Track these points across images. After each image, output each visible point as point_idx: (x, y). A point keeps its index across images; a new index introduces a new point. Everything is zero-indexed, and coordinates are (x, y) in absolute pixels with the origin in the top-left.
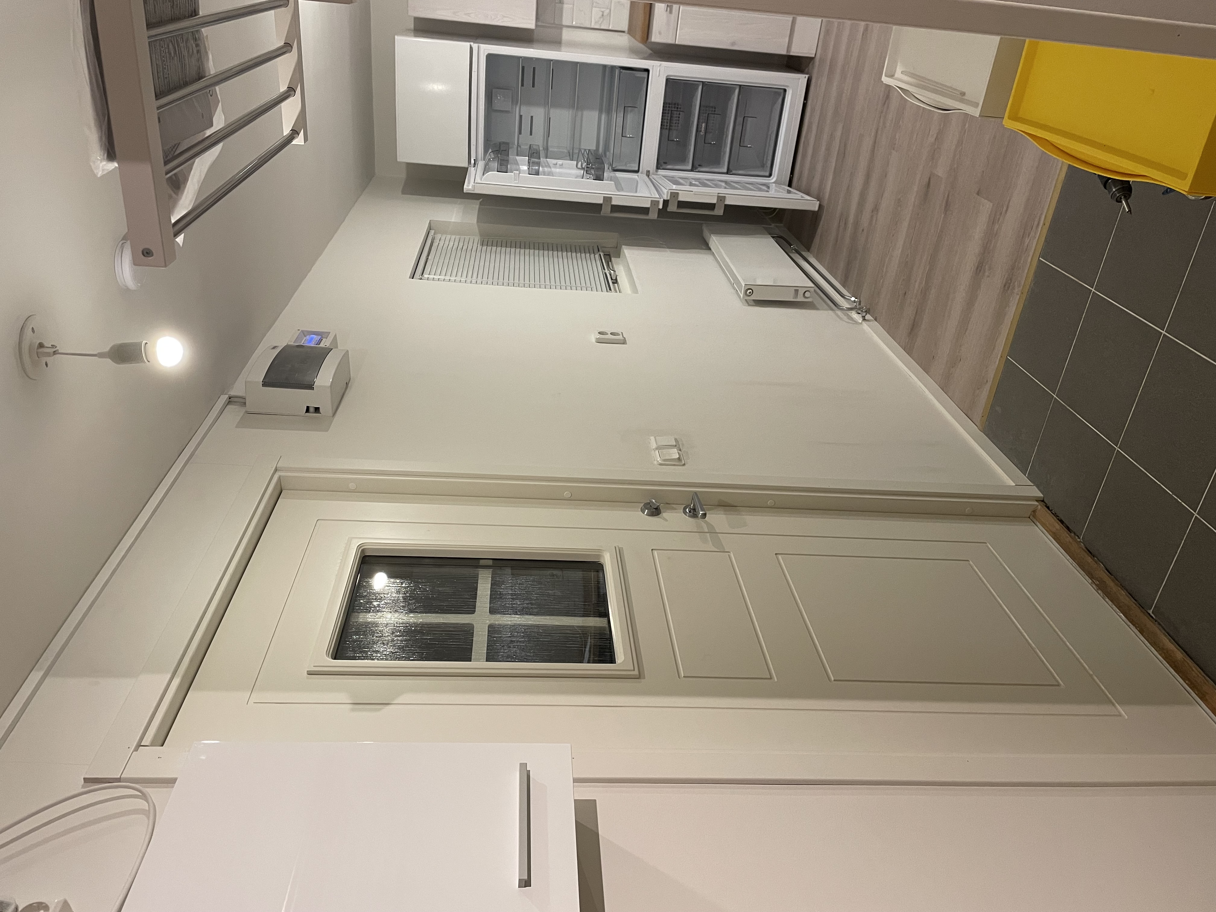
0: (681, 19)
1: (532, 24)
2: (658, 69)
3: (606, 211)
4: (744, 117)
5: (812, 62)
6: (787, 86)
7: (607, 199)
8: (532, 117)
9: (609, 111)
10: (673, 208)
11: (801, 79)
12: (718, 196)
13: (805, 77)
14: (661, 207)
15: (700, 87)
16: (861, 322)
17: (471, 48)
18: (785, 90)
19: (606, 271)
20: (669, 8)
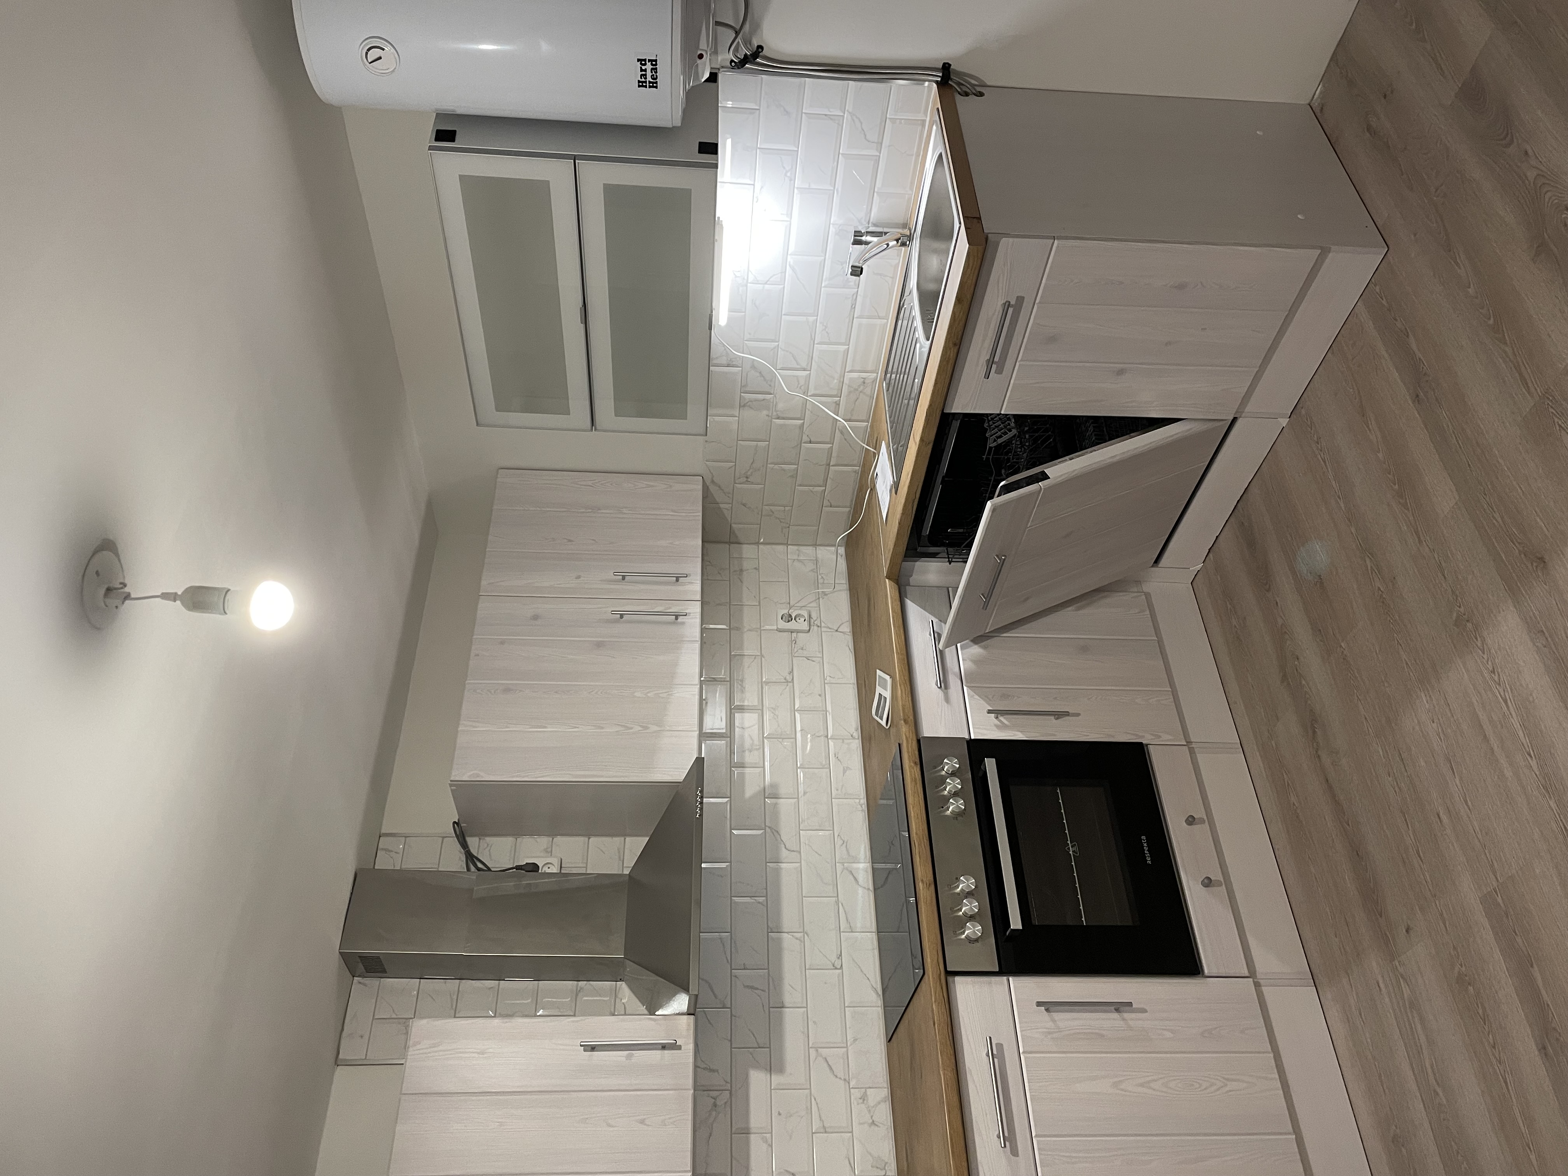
0: (1042, 1165)
20: (1007, 1144)
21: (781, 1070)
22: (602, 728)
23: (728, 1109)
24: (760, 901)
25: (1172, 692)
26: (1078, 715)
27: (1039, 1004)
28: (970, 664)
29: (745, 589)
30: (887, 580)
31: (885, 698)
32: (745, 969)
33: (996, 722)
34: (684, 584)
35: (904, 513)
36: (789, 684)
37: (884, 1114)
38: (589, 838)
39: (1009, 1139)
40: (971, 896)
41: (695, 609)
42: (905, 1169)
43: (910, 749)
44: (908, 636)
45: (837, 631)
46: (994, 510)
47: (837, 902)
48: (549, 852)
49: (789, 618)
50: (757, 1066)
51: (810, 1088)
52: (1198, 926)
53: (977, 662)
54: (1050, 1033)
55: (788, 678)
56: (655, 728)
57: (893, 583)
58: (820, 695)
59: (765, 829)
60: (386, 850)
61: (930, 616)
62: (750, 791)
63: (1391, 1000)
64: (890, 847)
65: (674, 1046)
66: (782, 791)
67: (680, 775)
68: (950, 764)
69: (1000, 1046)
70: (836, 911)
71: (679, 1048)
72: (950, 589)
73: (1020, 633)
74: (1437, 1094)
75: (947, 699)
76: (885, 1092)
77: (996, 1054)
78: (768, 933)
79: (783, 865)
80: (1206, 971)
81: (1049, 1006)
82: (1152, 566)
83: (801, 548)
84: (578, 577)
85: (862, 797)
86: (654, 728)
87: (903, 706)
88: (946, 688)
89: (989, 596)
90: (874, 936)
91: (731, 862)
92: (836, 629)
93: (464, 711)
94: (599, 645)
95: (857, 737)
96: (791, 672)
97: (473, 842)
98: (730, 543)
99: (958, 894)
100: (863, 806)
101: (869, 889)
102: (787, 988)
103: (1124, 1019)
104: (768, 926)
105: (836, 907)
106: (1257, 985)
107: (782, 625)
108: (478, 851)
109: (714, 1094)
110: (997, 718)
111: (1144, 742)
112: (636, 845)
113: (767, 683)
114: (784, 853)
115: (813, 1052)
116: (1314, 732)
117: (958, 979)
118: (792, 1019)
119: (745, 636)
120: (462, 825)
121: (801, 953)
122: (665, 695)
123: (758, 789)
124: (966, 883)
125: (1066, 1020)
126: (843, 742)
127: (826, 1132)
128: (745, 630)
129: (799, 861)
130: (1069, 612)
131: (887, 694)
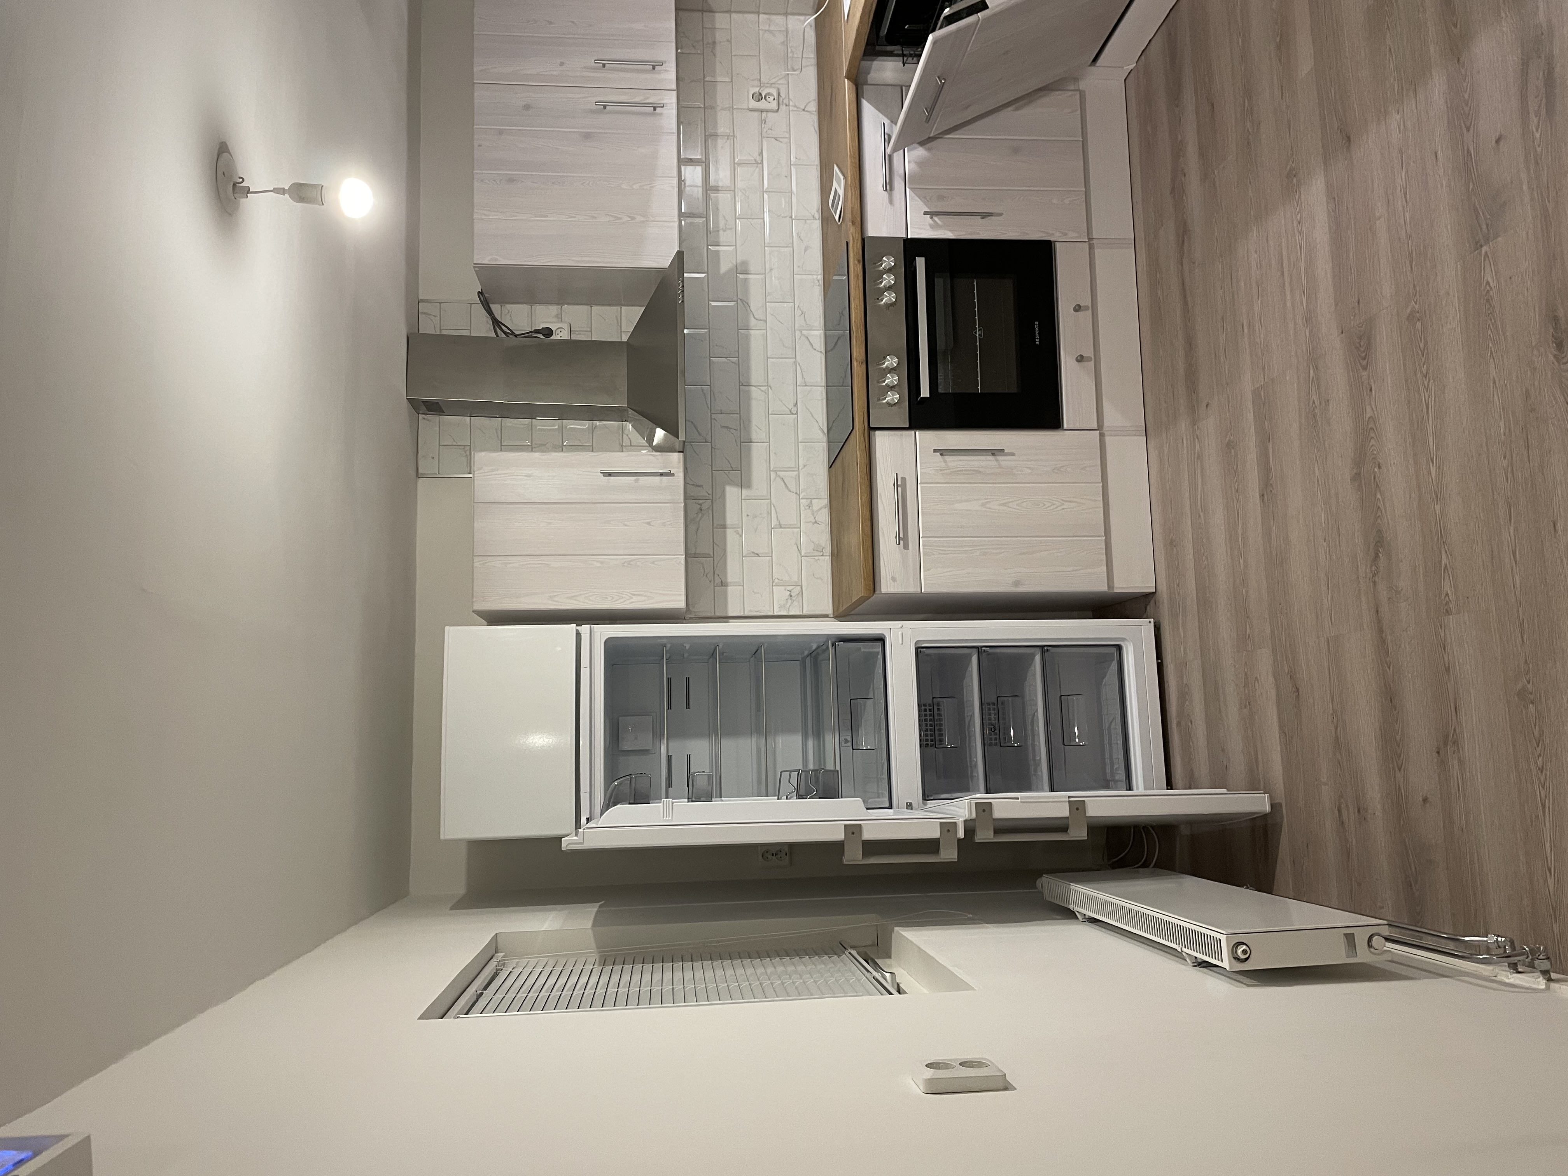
0: (924, 555)
1: (682, 601)
2: (900, 633)
3: (853, 856)
4: (1061, 696)
5: (1152, 602)
6: (1123, 639)
7: (853, 830)
8: (689, 757)
9: (818, 734)
10: (984, 835)
11: (1144, 627)
12: (1069, 802)
13: (1150, 622)
14: (961, 834)
15: (974, 659)
16: (1543, 987)
17: (578, 635)
18: (1119, 648)
19: (875, 973)
20: (901, 542)
21: (749, 486)
22: (595, 218)
23: (710, 512)
24: (734, 361)
25: (1086, 192)
26: (1001, 214)
27: (935, 451)
28: (913, 165)
29: (718, 63)
30: (846, 80)
31: (839, 196)
32: (721, 414)
33: (931, 221)
34: (659, 72)
35: (861, 22)
36: (759, 165)
37: (824, 516)
38: (591, 307)
39: (903, 540)
40: (894, 372)
41: (671, 99)
42: (836, 553)
43: (855, 248)
44: (862, 138)
45: (804, 110)
46: (935, 43)
47: (795, 362)
48: (559, 318)
49: (759, 97)
50: (732, 483)
51: (771, 499)
52: (1067, 394)
53: (921, 164)
54: (941, 470)
55: (758, 159)
56: (643, 219)
57: (850, 83)
58: (786, 177)
59: (737, 301)
60: (425, 313)
61: (884, 117)
62: (724, 268)
63: (1187, 452)
64: (841, 317)
65: (670, 474)
66: (752, 268)
67: (665, 262)
68: (888, 262)
69: (904, 479)
70: (795, 369)
71: (673, 475)
72: (904, 88)
73: (964, 134)
74: (1200, 516)
75: (891, 201)
76: (825, 501)
77: (900, 485)
78: (740, 386)
79: (752, 332)
80: (1065, 426)
81: (943, 452)
82: (1090, 65)
83: (774, 17)
84: (562, 64)
85: (819, 273)
86: (639, 218)
87: (852, 208)
88: (891, 189)
89: (931, 111)
90: (823, 390)
91: (709, 329)
92: (803, 108)
93: (477, 199)
94: (587, 136)
95: (817, 218)
96: (761, 154)
97: (495, 308)
98: (702, 11)
99: (884, 369)
100: (820, 282)
101: (821, 352)
102: (754, 428)
103: (997, 460)
104: (740, 381)
105: (794, 366)
106: (1102, 436)
107: (753, 104)
108: (501, 316)
109: (701, 502)
110: (931, 218)
111: (1051, 240)
112: (632, 314)
113: (739, 164)
114: (753, 322)
115: (773, 475)
116: (1183, 242)
117: (877, 433)
118: (757, 452)
119: (719, 114)
120: (486, 295)
121: (765, 402)
122: (648, 187)
123: (730, 265)
124: (891, 361)
125: (954, 461)
126: (805, 222)
127: (781, 528)
128: (719, 108)
129: (765, 328)
130: (1008, 112)
131: (841, 192)
